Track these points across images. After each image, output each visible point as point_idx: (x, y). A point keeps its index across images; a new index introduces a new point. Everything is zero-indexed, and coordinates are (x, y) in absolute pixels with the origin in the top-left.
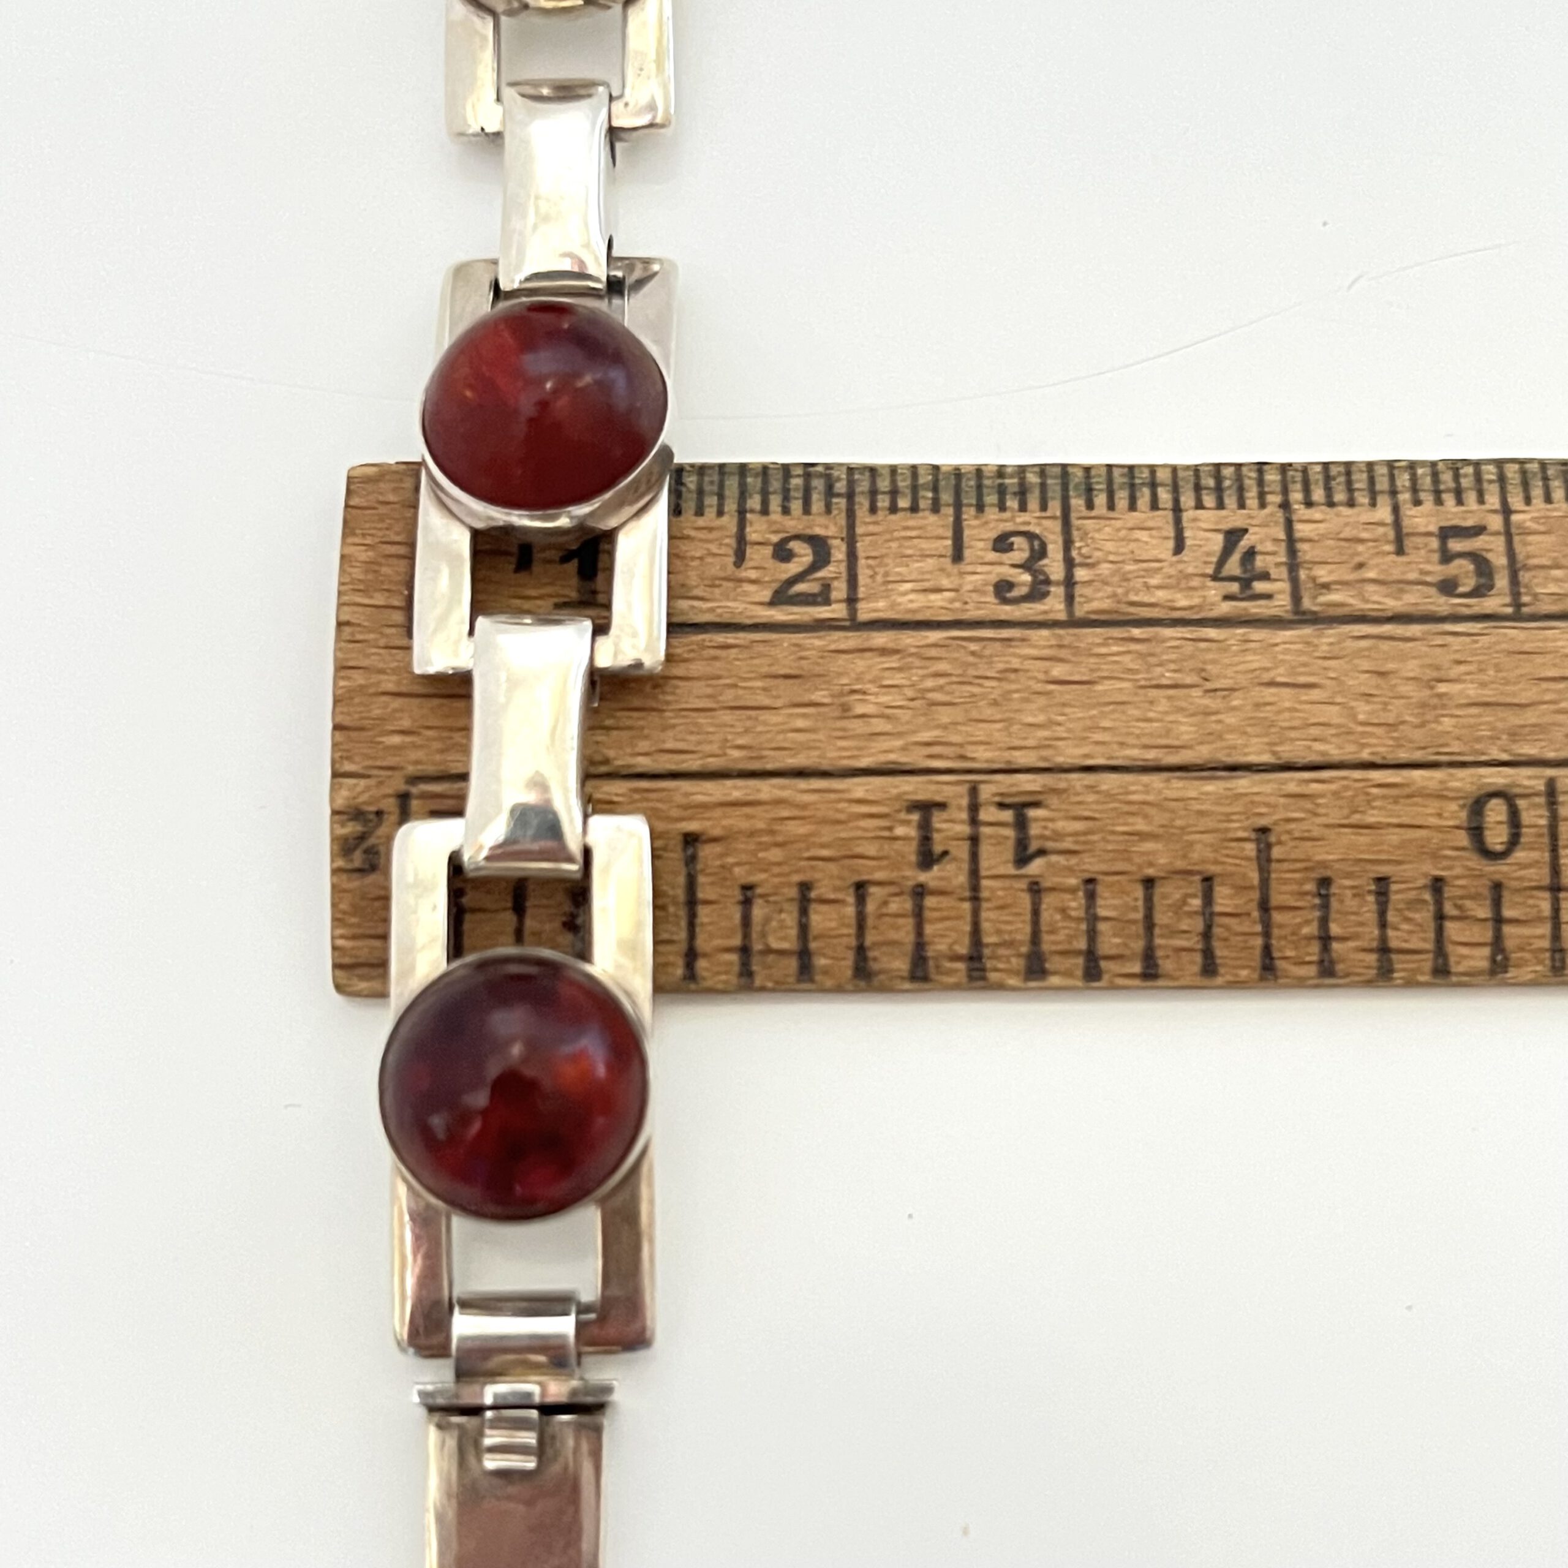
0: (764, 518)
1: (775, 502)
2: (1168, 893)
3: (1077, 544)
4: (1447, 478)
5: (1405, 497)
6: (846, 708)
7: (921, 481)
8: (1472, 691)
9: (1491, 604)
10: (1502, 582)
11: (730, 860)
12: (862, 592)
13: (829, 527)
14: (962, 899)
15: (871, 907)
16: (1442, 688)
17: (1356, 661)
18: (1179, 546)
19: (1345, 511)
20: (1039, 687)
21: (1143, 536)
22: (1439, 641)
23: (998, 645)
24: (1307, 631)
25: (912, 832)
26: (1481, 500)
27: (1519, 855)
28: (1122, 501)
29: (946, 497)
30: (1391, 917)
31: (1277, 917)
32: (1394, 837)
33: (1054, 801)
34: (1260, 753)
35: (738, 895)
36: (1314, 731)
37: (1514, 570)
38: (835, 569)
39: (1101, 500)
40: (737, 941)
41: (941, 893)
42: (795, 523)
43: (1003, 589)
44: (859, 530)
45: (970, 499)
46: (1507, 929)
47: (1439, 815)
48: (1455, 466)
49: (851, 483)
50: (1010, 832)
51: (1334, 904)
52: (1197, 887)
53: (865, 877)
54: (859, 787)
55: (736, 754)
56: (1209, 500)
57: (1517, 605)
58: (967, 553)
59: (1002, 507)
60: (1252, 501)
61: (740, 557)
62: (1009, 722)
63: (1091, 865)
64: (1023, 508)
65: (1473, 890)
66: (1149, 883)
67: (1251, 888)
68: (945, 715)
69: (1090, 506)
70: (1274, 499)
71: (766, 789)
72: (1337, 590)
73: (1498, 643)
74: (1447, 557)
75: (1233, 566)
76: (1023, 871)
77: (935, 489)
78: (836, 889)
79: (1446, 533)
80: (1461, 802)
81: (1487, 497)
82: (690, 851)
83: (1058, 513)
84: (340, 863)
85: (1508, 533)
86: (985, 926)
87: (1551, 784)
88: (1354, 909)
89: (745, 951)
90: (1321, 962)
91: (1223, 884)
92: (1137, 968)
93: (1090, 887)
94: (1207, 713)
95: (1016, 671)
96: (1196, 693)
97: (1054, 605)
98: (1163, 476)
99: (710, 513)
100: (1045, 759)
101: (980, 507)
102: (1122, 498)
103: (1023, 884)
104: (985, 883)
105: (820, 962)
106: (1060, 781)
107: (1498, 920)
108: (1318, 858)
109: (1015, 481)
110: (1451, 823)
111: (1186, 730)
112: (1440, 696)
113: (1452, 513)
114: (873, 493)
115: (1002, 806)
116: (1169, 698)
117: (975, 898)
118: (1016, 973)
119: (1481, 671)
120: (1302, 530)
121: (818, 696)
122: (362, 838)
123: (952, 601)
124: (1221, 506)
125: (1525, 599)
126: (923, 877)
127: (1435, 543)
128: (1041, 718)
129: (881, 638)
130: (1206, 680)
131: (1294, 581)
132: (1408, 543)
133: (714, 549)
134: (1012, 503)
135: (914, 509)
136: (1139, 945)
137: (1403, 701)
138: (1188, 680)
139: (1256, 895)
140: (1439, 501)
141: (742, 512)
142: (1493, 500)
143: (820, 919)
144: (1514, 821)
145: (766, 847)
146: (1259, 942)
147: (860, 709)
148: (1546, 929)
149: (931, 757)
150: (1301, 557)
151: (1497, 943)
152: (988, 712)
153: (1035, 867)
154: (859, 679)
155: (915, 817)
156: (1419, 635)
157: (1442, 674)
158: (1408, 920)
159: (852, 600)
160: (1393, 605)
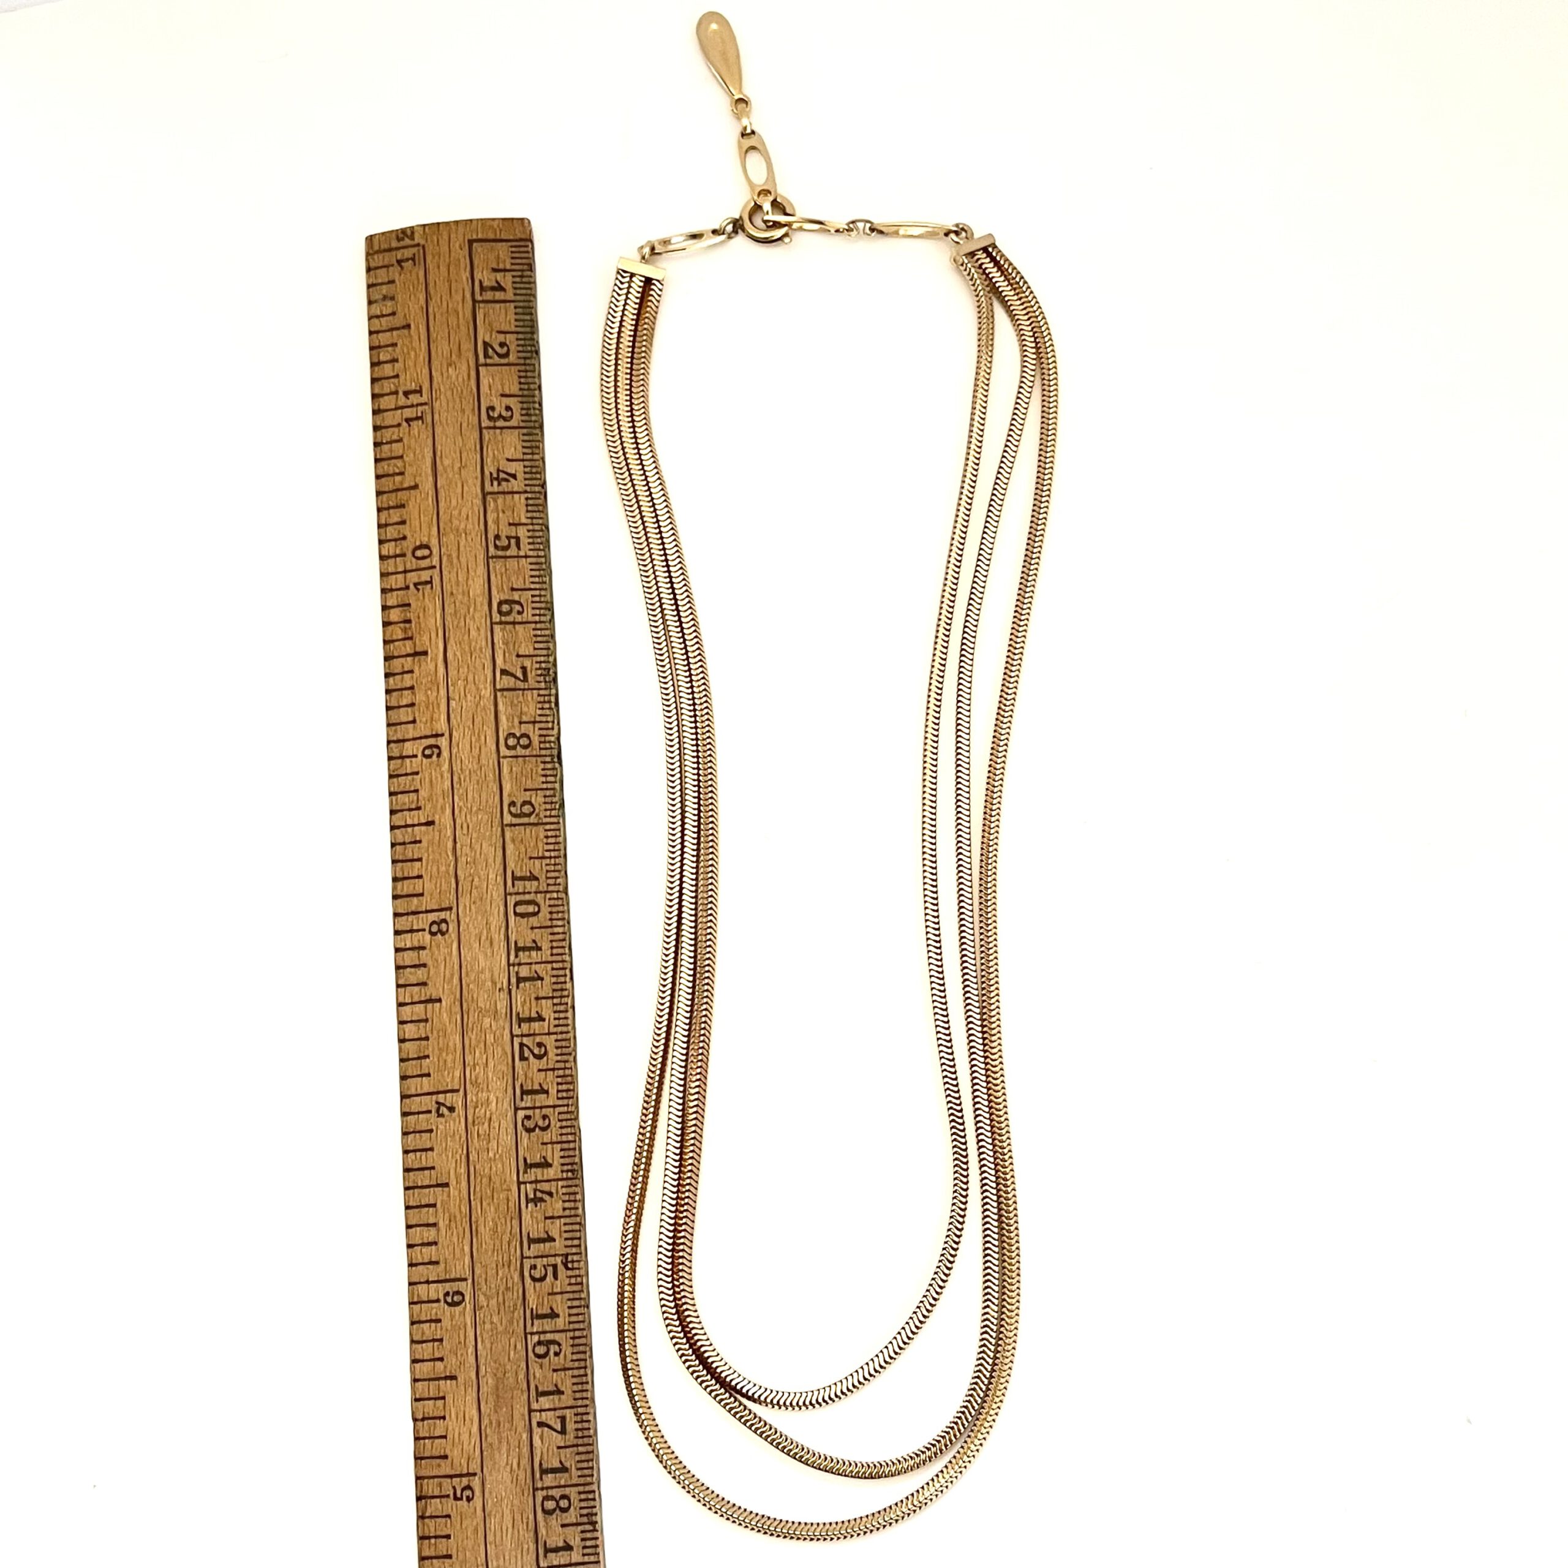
0: (515, 339)
1: (522, 342)
2: (399, 463)
3: (509, 430)
4: (539, 540)
5: (531, 527)
6: (451, 365)
7: (531, 385)
8: (462, 544)
9: (492, 549)
10: (500, 553)
11: (404, 338)
12: (489, 368)
13: (512, 358)
14: (395, 405)
15: (393, 380)
16: (463, 535)
17: (471, 510)
18: (508, 460)
19: (525, 508)
20: (459, 419)
21: (513, 450)
22: (479, 534)
23: (471, 407)
24: (480, 496)
25: (414, 388)
26: (530, 550)
27: (414, 560)
28: (525, 444)
29: (526, 393)
30: (396, 526)
31: (394, 494)
32: (417, 524)
33: (424, 426)
34: (441, 483)
35: (395, 341)
36: (448, 500)
37: (506, 557)
38: (497, 360)
39: (526, 438)
40: (382, 344)
42: (513, 348)
43: (493, 408)
44: (513, 368)
45: (524, 399)
46: (393, 560)
47: (425, 537)
48: (547, 544)
49: (529, 365)
50: (415, 415)
51: (398, 510)
52: (401, 470)
53: (400, 377)
54: (426, 371)
55: (435, 337)
56: (527, 470)
57: (493, 557)
58: (504, 398)
59: (522, 409)
60: (527, 482)
61: (500, 332)
62: (448, 411)
63: (405, 440)
64: (522, 415)
65: (404, 548)
66: (401, 457)
67: (402, 485)
68: (449, 393)
69: (524, 435)
70: (528, 489)
71: (424, 345)
72: (495, 505)
73: (479, 552)
74: (509, 538)
75: (502, 475)
76: (404, 421)
77: (529, 389)
78: (397, 369)
79: (518, 539)
80: (428, 542)
82: (405, 327)
83: (524, 425)
84: (398, 232)
85: (518, 557)
86: (388, 413)
87: (434, 567)
88: (398, 515)
89: (379, 347)
90: (384, 508)
91: (402, 477)
92: (378, 457)
93: (400, 440)
94: (453, 467)
96: (459, 465)
97: (486, 423)
98: (536, 457)
99: (518, 323)
100: (437, 423)
101: (522, 402)
102: (528, 444)
103: (400, 421)
104: (400, 411)
105: (376, 369)
106: (430, 428)
107: (396, 556)
108: (410, 502)
110: (422, 540)
111: (446, 462)
112: (461, 534)
113: (524, 541)
114: (526, 371)
115: (422, 412)
116: (457, 457)
117: (395, 409)
118: (378, 423)
119: (470, 546)
120: (516, 496)
121: (454, 356)
122: (407, 235)
123: (487, 393)
125: (494, 560)
126: (401, 394)
127: (513, 534)
128: (449, 422)
129: (473, 374)
130: (464, 467)
131: (498, 493)
132: (513, 528)
133: (503, 324)
134: (524, 412)
135: (520, 383)
136: (386, 456)
137: (459, 524)
138: (463, 462)
139: (400, 487)
140: (529, 537)
141: (517, 333)
142: (531, 553)
143: (389, 366)
144: (424, 558)
145: (408, 347)
146: (387, 489)
147: (450, 369)
148: (394, 570)
149: (436, 391)
150: (507, 496)
151: (389, 557)
152: (451, 405)
153: (405, 424)
154: (460, 368)
156: (481, 529)
157: (468, 535)
158: (396, 531)
159: (486, 365)
160: (490, 522)
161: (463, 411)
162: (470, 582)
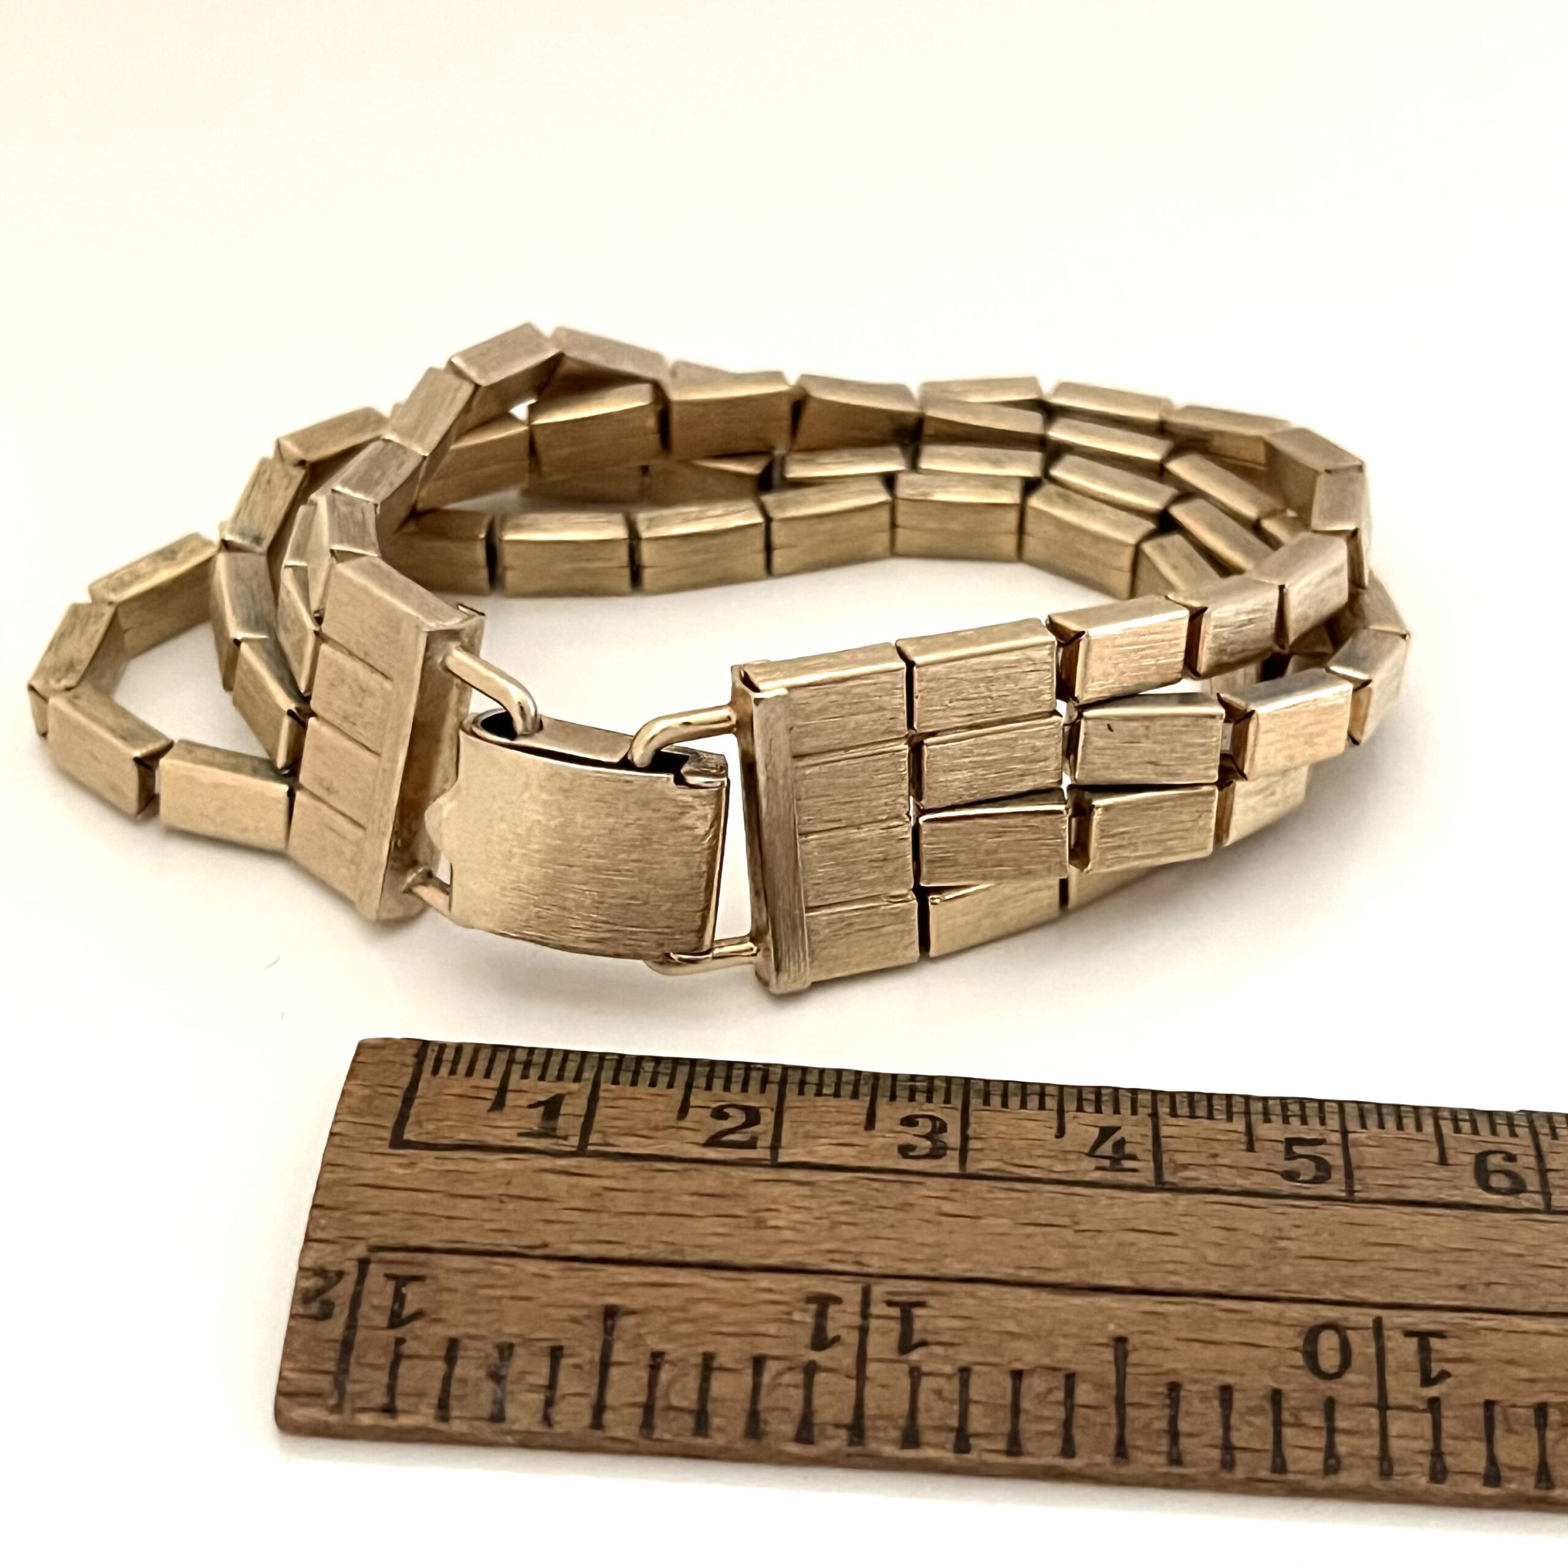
0: (708, 1092)
1: (719, 1084)
2: (1035, 1385)
3: (973, 1126)
4: (1294, 1108)
5: (1257, 1116)
6: (760, 1221)
7: (844, 1079)
8: (1309, 1249)
9: (1328, 1189)
10: (1338, 1176)
11: (644, 1330)
12: (784, 1144)
13: (762, 1102)
14: (849, 1377)
15: (766, 1378)
16: (1283, 1244)
17: (1208, 1219)
18: (1061, 1132)
19: (1206, 1122)
20: (930, 1217)
21: (1031, 1125)
22: (1280, 1210)
23: (897, 1189)
24: (1167, 1196)
25: (809, 1319)
26: (1323, 1122)
27: (1350, 1377)
28: (1014, 1102)
29: (866, 1089)
30: (1234, 1420)
31: (1131, 1412)
32: (1239, 1353)
33: (936, 1302)
34: (1119, 1279)
35: (646, 1360)
37: (1349, 1169)
38: (763, 1128)
39: (996, 1100)
40: (642, 1398)
41: (829, 1370)
42: (732, 1098)
43: (905, 1151)
44: (789, 1104)
45: (885, 1092)
46: (1339, 1439)
47: (1278, 1338)
48: (1302, 1102)
49: (784, 1076)
50: (895, 1326)
51: (1184, 1407)
52: (1059, 1381)
53: (763, 1351)
54: (765, 1281)
55: (660, 1247)
56: (1090, 1107)
57: (1351, 1191)
58: (878, 1125)
59: (912, 1099)
60: (1126, 1110)
61: (683, 1114)
62: (902, 1241)
63: (965, 1357)
64: (929, 1101)
65: (1308, 1404)
66: (1017, 1375)
67: (1108, 1386)
68: (846, 1231)
69: (986, 1102)
70: (1145, 1110)
71: (682, 1276)
72: (1195, 1170)
73: (1332, 1215)
75: (1107, 1148)
76: (904, 1357)
77: (856, 1085)
78: (737, 1361)
79: (1290, 1142)
80: (1298, 1329)
81: (1329, 1121)
82: (610, 1323)
83: (959, 1106)
84: (300, 1310)
85: (1345, 1145)
86: (868, 1400)
87: (1378, 1323)
88: (1201, 1410)
89: (649, 1407)
90: (1169, 1454)
91: (1084, 1381)
92: (1002, 1445)
93: (965, 1374)
94: (1076, 1247)
95: (911, 1205)
96: (1067, 1231)
97: (950, 1163)
99: (661, 1087)
100: (933, 1270)
101: (893, 1097)
103: (905, 1368)
104: (870, 1365)
105: (716, 1422)
106: (944, 1288)
107: (1331, 1431)
108: (1167, 1366)
109: (925, 1084)
110: (1287, 1345)
111: (1056, 1257)
112: (1280, 1249)
113: (1296, 1129)
114: (804, 1083)
115: (890, 1304)
116: (1044, 1234)
117: (860, 1376)
118: (893, 1442)
119: (1317, 1234)
120: (1166, 1130)
121: (737, 1211)
122: (320, 1292)
123: (860, 1153)
124: (1098, 1110)
125: (1357, 1187)
126: (815, 1356)
127: (1281, 1147)
128: (930, 1240)
129: (796, 1175)
130: (1077, 1223)
131: (1158, 1162)
132: (1257, 1145)
133: (660, 1107)
134: (922, 1097)
135: (836, 1094)
136: (1006, 1427)
137: (1247, 1252)
138: (1060, 1222)
139: (1112, 1393)
140: (1286, 1122)
141: (689, 1087)
142: (1333, 1124)
143: (719, 1385)
144: (1345, 1349)
145: (678, 1322)
146: (1112, 1433)
147: (772, 1223)
148: (1376, 1441)
149: (832, 1261)
150: (1164, 1147)
151: (1330, 1447)
152: (885, 1232)
153: (915, 1356)
154: (774, 1201)
155: (813, 1307)
156: (1263, 1205)
157: (1284, 1234)
158: (1250, 1424)
159: (775, 1146)
160: (1243, 1184)
161: (906, 1206)
162: (1425, 1243)
